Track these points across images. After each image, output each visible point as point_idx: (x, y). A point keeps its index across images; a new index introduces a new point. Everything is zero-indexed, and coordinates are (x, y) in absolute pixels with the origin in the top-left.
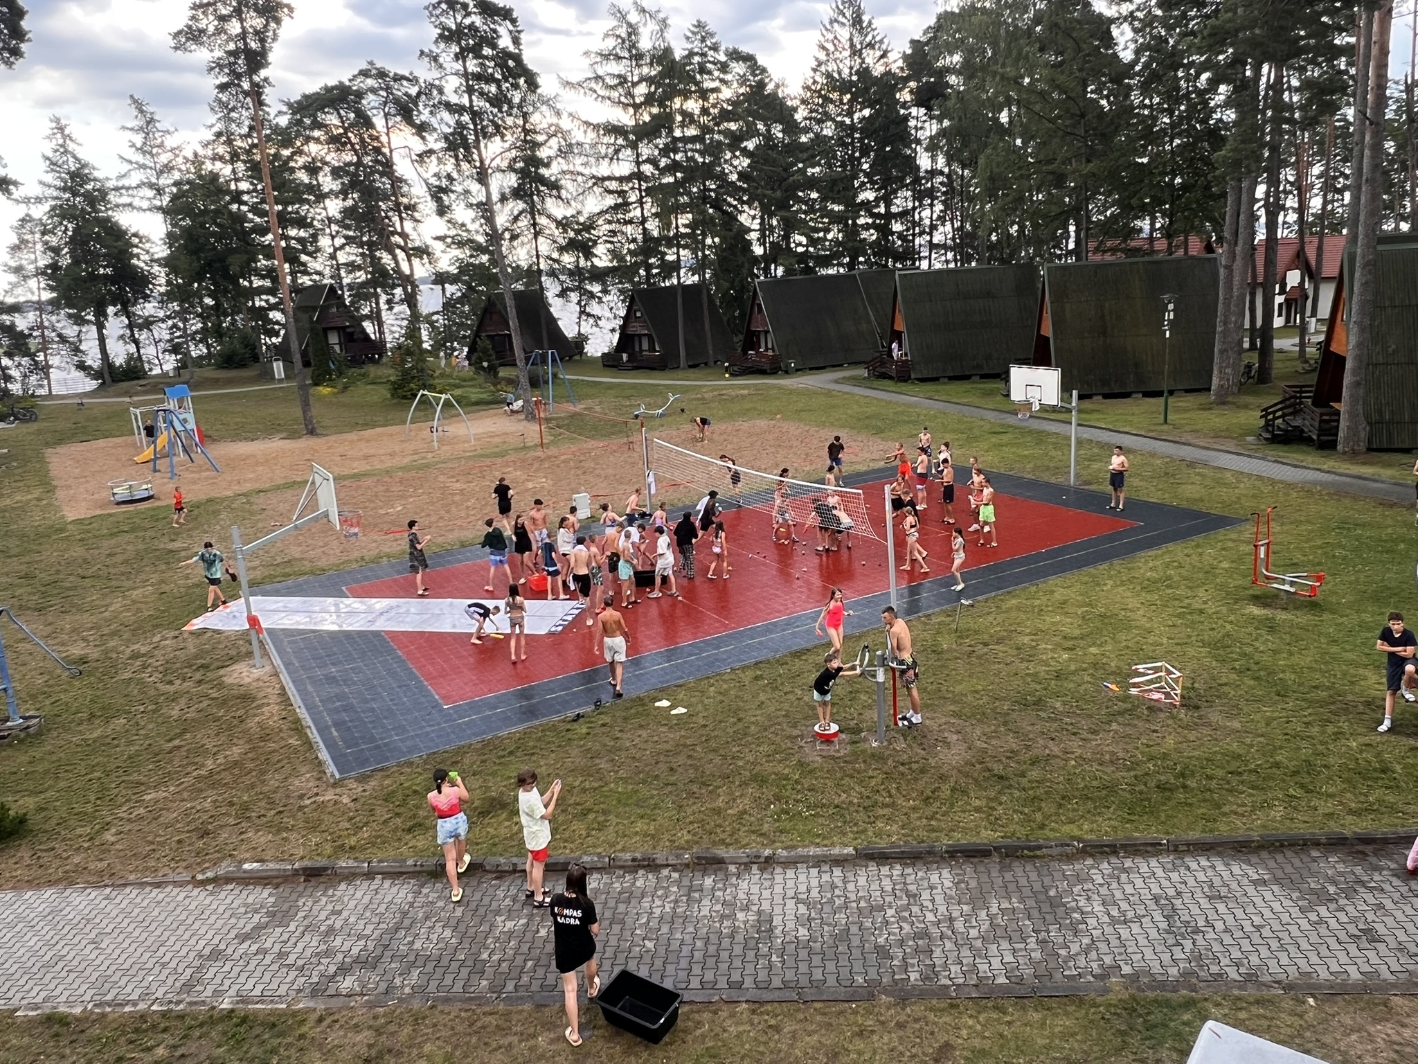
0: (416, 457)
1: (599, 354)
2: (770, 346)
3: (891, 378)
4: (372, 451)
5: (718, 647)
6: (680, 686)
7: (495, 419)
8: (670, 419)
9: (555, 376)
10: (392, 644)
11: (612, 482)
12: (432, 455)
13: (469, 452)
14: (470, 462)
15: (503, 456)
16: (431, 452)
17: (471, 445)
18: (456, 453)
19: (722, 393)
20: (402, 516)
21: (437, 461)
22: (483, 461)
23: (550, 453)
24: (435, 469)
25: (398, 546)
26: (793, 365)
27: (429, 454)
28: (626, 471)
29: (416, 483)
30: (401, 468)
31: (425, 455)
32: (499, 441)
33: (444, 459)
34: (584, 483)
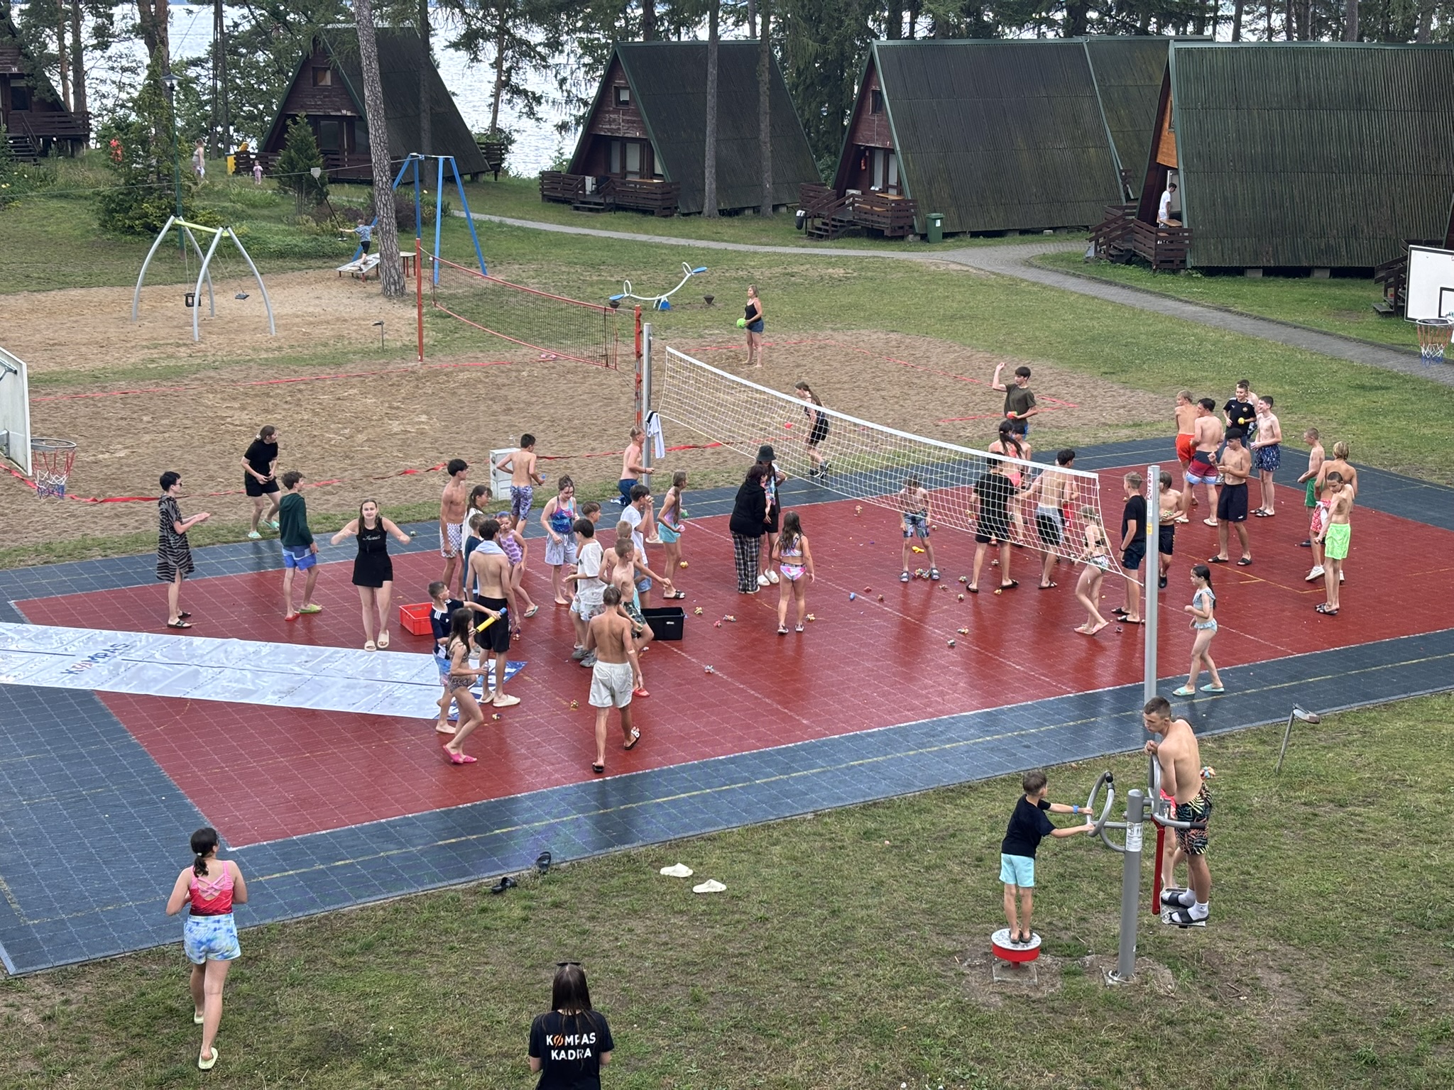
0: (155, 354)
1: (534, 174)
2: (893, 180)
3: (1144, 263)
4: (62, 335)
5: (787, 769)
6: (711, 839)
7: (320, 289)
8: (683, 316)
9: (445, 211)
10: (115, 719)
11: (566, 433)
12: (189, 351)
13: (266, 351)
14: (270, 372)
15: (339, 365)
16: (185, 345)
17: (269, 336)
18: (239, 352)
19: (789, 270)
20: (127, 469)
21: (199, 365)
22: (296, 372)
23: (436, 366)
24: (197, 379)
25: (122, 528)
26: (938, 223)
27: (183, 349)
28: (593, 411)
29: (155, 405)
30: (124, 374)
31: (173, 350)
32: (328, 333)
33: (214, 362)
34: (507, 429)
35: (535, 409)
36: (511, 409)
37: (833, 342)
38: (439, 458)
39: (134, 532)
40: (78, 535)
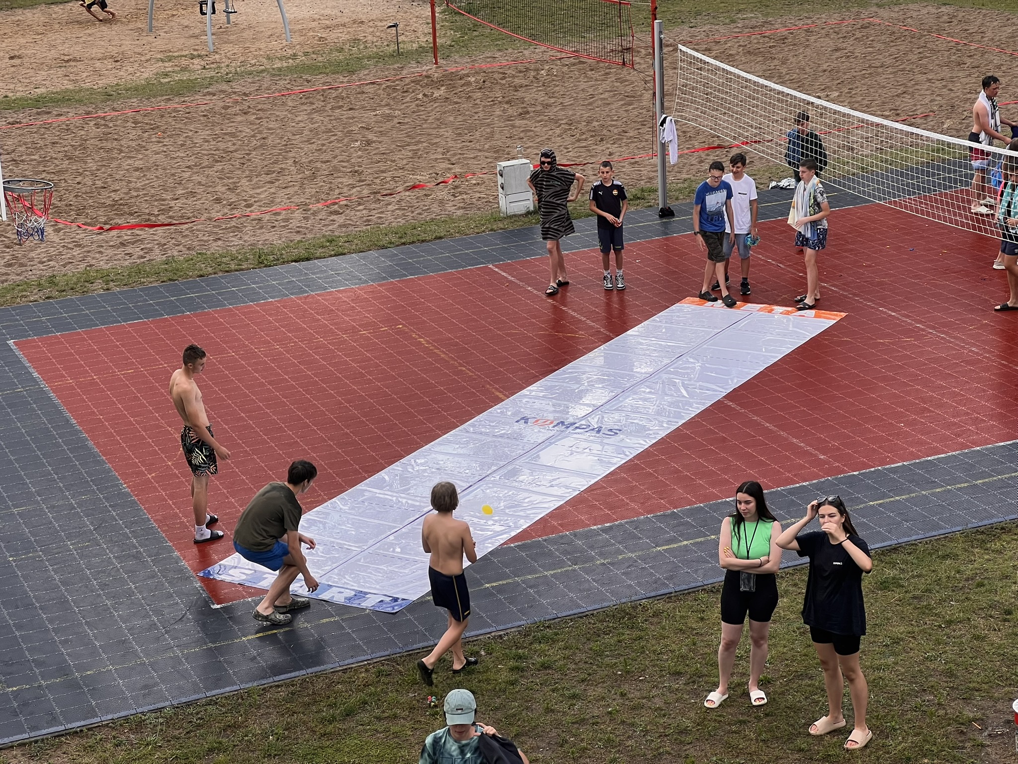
10: (108, 465)
11: (584, 137)
12: (203, 63)
13: (280, 59)
14: (282, 83)
15: (352, 72)
16: (199, 56)
17: (285, 43)
18: (253, 62)
20: (135, 194)
21: (212, 78)
22: (308, 81)
23: (452, 69)
24: (209, 93)
25: (127, 257)
27: (196, 61)
28: (614, 112)
29: (167, 123)
30: (137, 90)
31: (186, 63)
32: (345, 37)
33: (227, 74)
34: (522, 135)
35: (552, 112)
36: (528, 112)
37: (877, 21)
38: (450, 169)
39: (138, 261)
40: (82, 266)
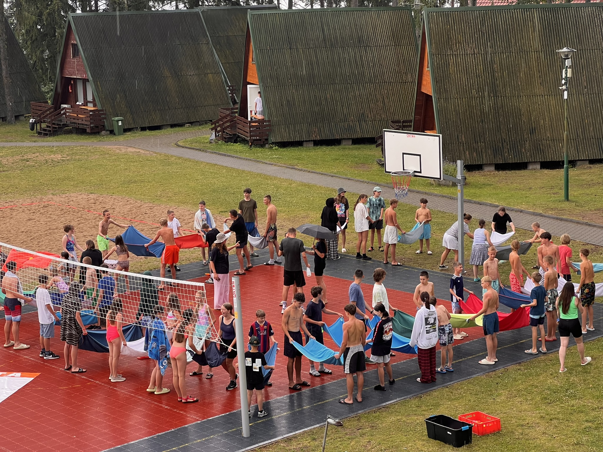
2: (90, 98)
3: (244, 141)
19: (25, 157)
26: (120, 123)
37: (53, 203)
